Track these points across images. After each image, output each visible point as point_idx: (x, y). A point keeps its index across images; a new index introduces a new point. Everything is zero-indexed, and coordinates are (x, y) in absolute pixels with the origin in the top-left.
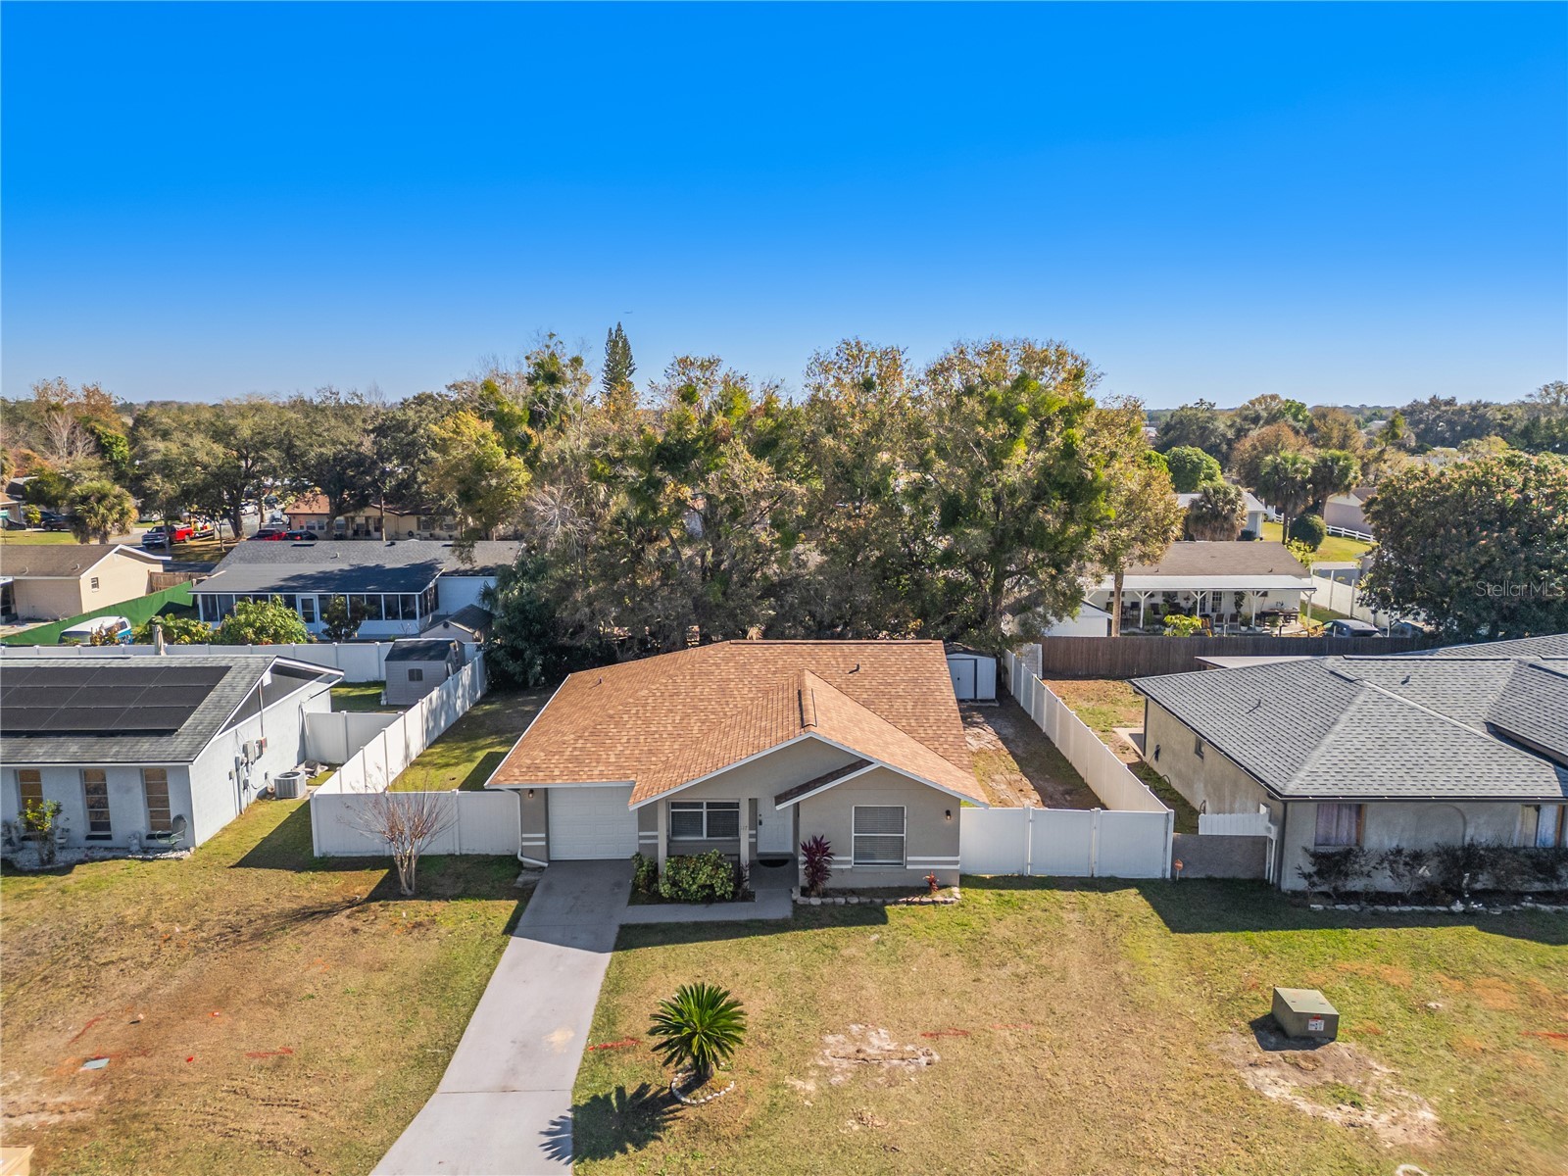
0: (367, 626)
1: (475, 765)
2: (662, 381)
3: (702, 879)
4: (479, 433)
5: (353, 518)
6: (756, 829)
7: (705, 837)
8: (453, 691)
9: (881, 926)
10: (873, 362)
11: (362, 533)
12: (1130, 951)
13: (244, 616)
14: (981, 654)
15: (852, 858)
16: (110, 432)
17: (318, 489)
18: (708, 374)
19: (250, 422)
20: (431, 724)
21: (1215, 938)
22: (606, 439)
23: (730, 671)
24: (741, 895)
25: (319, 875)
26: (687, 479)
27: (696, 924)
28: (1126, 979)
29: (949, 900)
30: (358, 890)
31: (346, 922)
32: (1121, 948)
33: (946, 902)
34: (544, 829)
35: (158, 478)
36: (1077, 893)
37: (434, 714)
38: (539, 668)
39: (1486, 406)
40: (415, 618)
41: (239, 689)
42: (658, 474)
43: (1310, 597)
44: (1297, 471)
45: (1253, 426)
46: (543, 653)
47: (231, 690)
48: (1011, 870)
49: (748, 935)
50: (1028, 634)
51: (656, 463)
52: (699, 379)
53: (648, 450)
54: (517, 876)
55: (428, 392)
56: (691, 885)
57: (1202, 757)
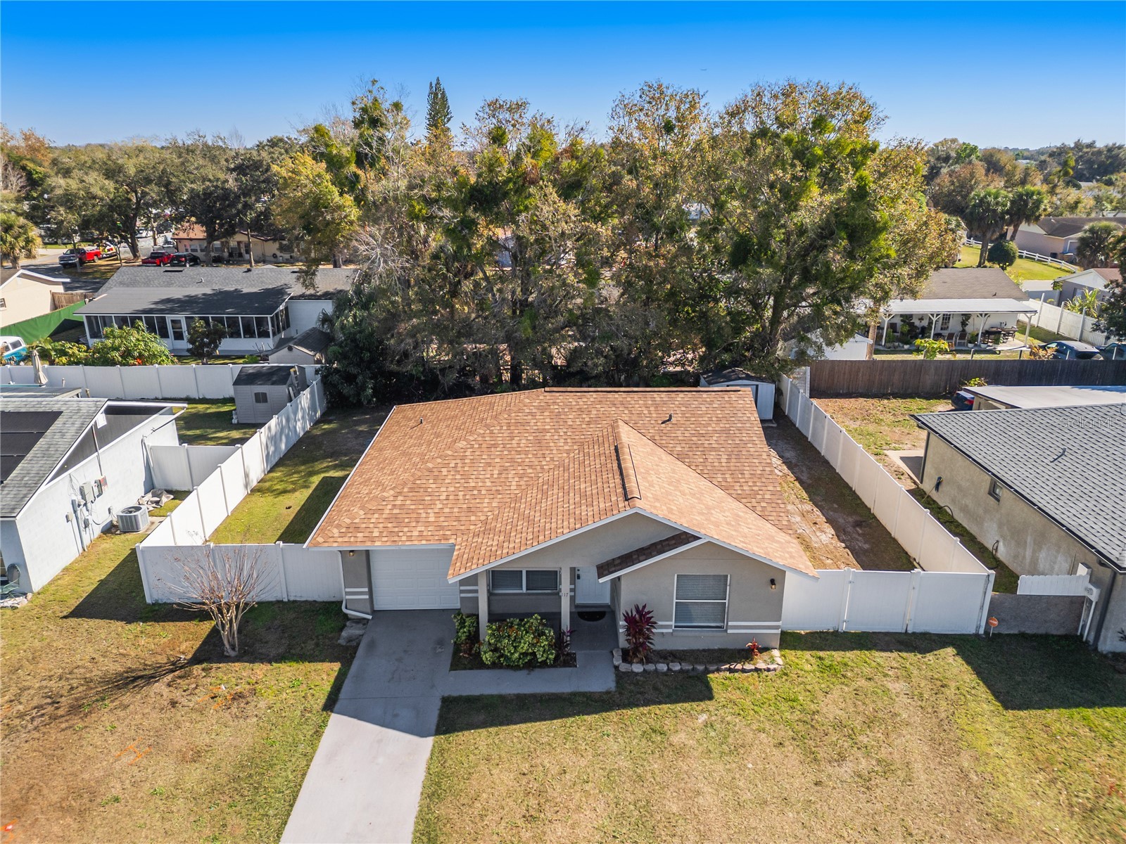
0: (227, 344)
1: (310, 491)
2: (473, 124)
3: (524, 647)
4: (315, 173)
5: (227, 242)
6: (575, 584)
7: (524, 590)
8: (292, 416)
9: (708, 702)
10: (673, 105)
11: (236, 257)
12: (969, 737)
13: (111, 341)
14: (762, 380)
15: (673, 623)
16: (39, 169)
17: (193, 219)
18: (516, 116)
19: (134, 160)
20: (272, 449)
21: (1051, 715)
22: (423, 181)
23: (545, 421)
24: (564, 659)
25: (149, 627)
26: (500, 220)
27: (518, 696)
28: (973, 776)
29: (772, 667)
30: (183, 647)
31: (165, 691)
32: (959, 733)
33: (769, 670)
34: (366, 583)
35: (62, 210)
36: (895, 654)
37: (274, 440)
38: (370, 391)
39: (1120, 147)
40: (269, 337)
41: (68, 436)
42: (470, 213)
43: (1030, 319)
44: (997, 203)
45: (944, 165)
46: (374, 377)
47: (61, 437)
48: (827, 626)
49: (573, 715)
50: (801, 358)
51: (470, 204)
52: (508, 121)
53: (462, 192)
54: (341, 629)
55: (280, 135)
56: (512, 654)
57: (998, 500)
